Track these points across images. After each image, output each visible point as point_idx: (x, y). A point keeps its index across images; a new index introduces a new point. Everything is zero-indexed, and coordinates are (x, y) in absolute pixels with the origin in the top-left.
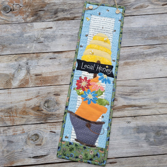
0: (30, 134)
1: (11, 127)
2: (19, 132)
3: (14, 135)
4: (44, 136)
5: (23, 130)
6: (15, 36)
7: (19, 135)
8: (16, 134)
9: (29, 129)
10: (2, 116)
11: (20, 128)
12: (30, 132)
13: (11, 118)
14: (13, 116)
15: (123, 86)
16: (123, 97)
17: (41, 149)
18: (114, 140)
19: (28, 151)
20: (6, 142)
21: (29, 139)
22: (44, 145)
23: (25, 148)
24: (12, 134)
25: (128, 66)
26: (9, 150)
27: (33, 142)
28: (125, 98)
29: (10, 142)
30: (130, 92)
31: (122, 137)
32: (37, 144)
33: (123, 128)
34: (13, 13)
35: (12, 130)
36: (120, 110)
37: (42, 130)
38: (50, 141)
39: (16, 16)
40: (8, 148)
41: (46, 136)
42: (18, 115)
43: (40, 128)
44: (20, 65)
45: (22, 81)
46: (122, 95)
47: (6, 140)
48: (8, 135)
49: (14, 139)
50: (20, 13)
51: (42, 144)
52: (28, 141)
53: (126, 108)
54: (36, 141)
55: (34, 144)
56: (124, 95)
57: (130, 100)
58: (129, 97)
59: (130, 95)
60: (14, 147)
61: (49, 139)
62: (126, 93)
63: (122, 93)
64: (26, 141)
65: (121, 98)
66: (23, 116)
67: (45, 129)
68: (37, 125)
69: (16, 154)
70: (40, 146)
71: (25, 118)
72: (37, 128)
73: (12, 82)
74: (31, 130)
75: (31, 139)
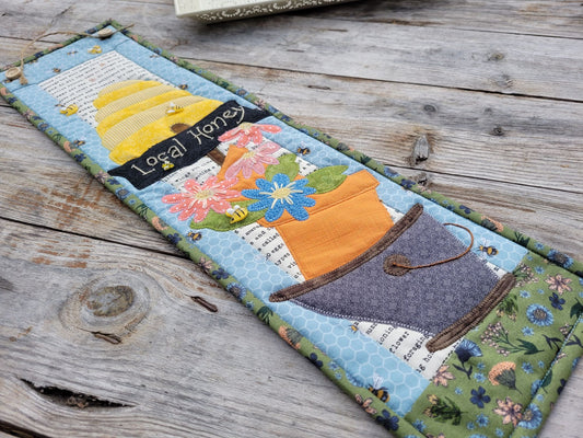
0: (101, 282)
2: (61, 259)
3: (38, 261)
4: (155, 307)
5: (85, 256)
7: (59, 271)
8: (48, 263)
9: (110, 259)
10: (45, 190)
11: (78, 246)
12: (108, 273)
13: (69, 204)
14: (82, 201)
17: (105, 360)
19: (43, 348)
21: (83, 298)
22: (130, 349)
23: (39, 330)
24: (31, 255)
27: (91, 317)
32: (104, 330)
35: (44, 243)
37: (162, 280)
38: (172, 340)
41: (163, 312)
43: (158, 272)
48: (16, 254)
49: (23, 278)
51: (125, 340)
52: (74, 305)
54: (106, 319)
55: (88, 327)
61: (169, 327)
64: (64, 304)
66: (117, 210)
67: (179, 279)
68: (155, 254)
70: (109, 347)
72: (145, 265)
74: (114, 265)
75: (91, 299)
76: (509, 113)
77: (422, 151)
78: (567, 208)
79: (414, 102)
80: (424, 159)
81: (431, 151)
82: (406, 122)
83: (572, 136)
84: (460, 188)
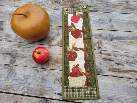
0: (58, 77)
1: (46, 70)
2: (50, 74)
3: (47, 75)
5: (54, 73)
6: (59, 16)
7: (51, 76)
8: (49, 75)
11: (52, 71)
12: (58, 75)
14: (49, 63)
15: (128, 56)
16: (128, 64)
18: (119, 94)
19: (54, 88)
20: (41, 79)
21: (57, 80)
23: (53, 86)
24: (46, 74)
25: (132, 44)
26: (42, 85)
28: (130, 65)
29: (44, 80)
30: (134, 61)
31: (126, 93)
33: (127, 86)
34: (60, 5)
35: (47, 72)
36: (125, 73)
39: (61, 6)
40: (41, 83)
42: (52, 63)
44: (59, 33)
45: (58, 42)
46: (127, 62)
47: (41, 77)
48: (43, 74)
49: (46, 78)
50: (64, 5)
52: (56, 81)
53: (130, 72)
55: (59, 84)
56: (128, 62)
57: (133, 67)
58: (133, 65)
59: (133, 63)
60: (45, 84)
62: (130, 62)
63: (127, 61)
64: (54, 81)
65: (126, 65)
66: (55, 64)
69: (46, 89)
71: (56, 65)
73: (52, 42)
74: (59, 74)
75: (58, 80)
76: (113, 35)
77: (100, 46)
78: (122, 55)
79: (97, 34)
80: (100, 48)
81: (101, 46)
82: (96, 39)
83: (123, 40)
84: (106, 53)
